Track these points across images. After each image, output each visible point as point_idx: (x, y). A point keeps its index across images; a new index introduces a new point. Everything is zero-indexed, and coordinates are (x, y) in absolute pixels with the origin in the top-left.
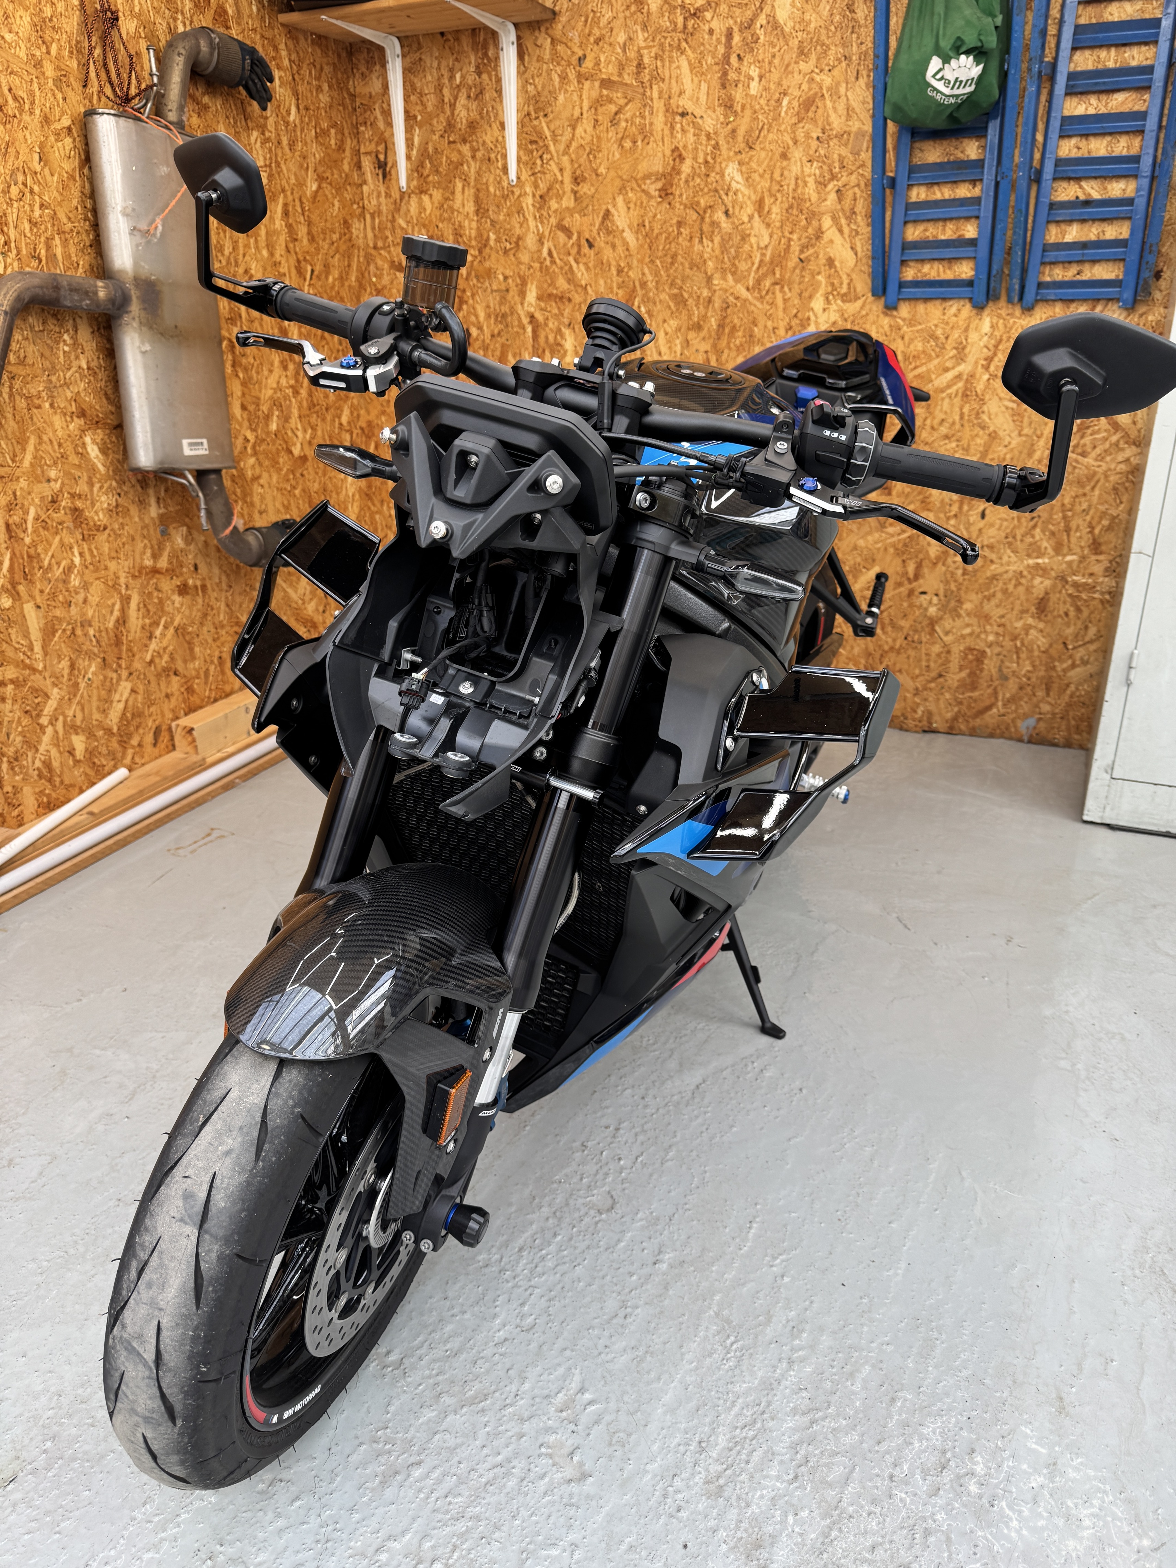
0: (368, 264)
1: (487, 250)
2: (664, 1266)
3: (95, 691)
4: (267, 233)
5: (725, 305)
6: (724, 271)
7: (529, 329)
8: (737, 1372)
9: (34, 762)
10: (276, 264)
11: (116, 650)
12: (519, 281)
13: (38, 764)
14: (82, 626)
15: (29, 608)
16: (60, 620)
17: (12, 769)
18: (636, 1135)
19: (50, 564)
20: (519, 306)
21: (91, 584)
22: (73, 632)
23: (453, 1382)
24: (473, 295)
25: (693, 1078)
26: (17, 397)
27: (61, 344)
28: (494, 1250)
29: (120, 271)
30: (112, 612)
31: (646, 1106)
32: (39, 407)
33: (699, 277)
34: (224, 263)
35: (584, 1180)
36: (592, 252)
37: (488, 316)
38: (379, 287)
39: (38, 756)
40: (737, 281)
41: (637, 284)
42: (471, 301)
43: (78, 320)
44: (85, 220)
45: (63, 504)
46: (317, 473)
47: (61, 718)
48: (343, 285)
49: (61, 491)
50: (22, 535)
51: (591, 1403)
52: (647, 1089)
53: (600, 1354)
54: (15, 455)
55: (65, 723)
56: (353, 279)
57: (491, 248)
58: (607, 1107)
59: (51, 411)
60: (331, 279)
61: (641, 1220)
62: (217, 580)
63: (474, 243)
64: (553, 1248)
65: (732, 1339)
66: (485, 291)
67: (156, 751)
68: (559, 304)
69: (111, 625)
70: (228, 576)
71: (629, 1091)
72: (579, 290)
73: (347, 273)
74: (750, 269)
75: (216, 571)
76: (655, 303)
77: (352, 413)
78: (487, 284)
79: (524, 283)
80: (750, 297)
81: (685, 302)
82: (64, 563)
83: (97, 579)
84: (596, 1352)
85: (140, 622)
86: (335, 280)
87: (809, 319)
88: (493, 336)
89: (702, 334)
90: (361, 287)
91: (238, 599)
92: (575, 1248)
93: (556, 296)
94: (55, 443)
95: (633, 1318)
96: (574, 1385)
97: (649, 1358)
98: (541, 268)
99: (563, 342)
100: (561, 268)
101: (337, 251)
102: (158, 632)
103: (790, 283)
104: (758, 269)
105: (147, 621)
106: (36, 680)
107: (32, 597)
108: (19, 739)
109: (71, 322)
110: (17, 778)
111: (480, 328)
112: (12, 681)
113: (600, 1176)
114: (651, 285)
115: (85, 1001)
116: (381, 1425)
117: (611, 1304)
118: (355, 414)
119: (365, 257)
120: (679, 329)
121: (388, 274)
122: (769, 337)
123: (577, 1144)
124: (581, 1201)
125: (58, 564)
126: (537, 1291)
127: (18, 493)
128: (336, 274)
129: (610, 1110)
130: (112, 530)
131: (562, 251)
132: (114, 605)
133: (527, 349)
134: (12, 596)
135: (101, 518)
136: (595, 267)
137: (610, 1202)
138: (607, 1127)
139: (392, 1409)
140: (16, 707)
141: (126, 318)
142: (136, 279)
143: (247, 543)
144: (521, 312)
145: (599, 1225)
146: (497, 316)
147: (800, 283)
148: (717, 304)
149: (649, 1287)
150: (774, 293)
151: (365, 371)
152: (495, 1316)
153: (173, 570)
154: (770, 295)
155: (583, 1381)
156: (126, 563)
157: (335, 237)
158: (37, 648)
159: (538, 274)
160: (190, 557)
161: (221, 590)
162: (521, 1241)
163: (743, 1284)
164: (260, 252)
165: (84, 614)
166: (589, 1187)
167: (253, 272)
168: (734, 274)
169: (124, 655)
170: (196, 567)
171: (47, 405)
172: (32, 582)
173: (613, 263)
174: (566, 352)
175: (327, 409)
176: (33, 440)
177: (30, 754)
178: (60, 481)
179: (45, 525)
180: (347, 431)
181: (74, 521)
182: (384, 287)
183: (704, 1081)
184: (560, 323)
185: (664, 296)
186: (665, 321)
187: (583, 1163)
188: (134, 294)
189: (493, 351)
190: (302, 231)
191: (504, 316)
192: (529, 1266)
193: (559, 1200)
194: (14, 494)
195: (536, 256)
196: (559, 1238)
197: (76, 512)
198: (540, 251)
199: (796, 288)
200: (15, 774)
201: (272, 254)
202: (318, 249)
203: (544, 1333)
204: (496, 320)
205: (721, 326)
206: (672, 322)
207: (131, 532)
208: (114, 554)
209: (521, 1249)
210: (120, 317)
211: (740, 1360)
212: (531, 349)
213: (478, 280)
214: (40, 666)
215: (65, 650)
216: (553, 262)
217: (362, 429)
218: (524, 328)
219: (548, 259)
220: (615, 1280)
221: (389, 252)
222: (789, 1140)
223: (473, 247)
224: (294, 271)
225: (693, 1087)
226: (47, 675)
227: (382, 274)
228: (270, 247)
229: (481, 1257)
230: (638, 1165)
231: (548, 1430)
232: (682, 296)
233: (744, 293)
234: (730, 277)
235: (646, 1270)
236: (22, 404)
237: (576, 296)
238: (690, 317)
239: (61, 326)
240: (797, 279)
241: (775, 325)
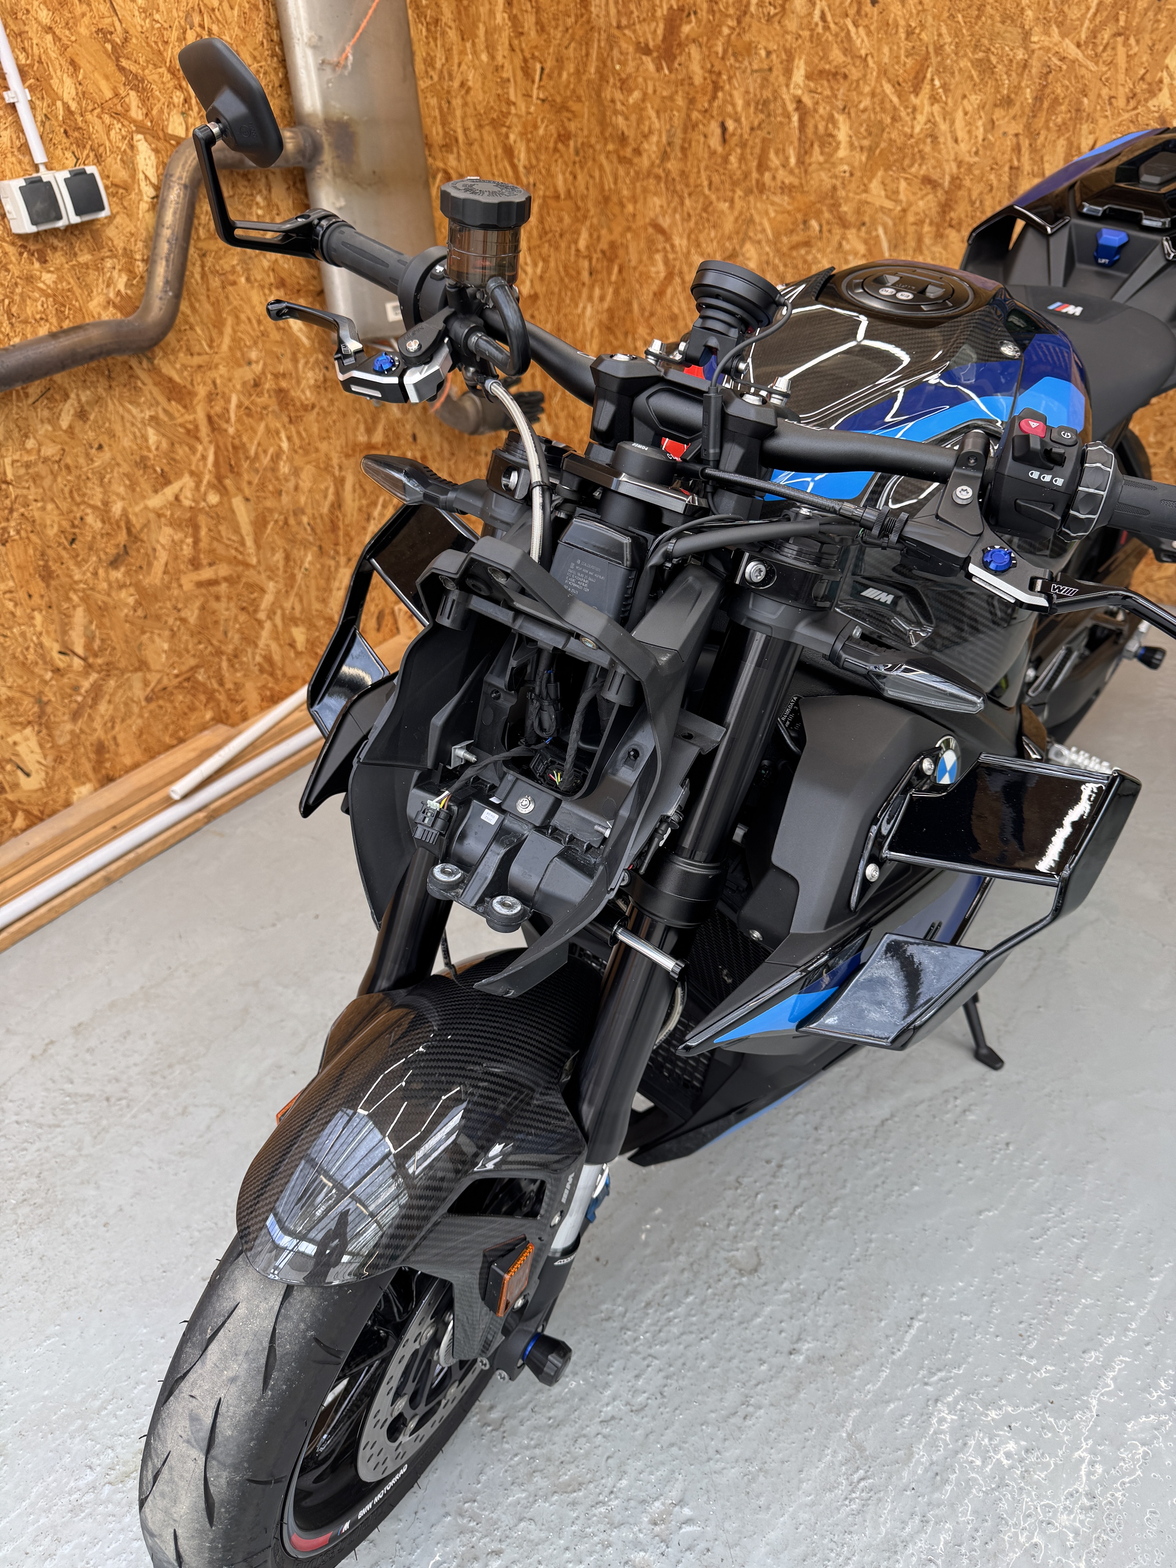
0: (611, 49)
1: (747, 19)
2: (800, 1359)
3: (313, 582)
4: (486, 32)
5: (1045, 71)
6: (1047, 23)
7: (795, 118)
8: (859, 1519)
9: (253, 658)
10: (498, 69)
11: (332, 536)
12: (784, 57)
13: (258, 659)
14: (295, 514)
15: (238, 503)
16: (271, 511)
17: (233, 666)
18: (800, 1177)
19: (256, 453)
20: (784, 89)
21: (302, 469)
22: (286, 522)
23: (549, 1460)
24: (730, 79)
25: (880, 1110)
26: (210, 276)
27: (254, 208)
28: (620, 1300)
29: (309, 115)
30: (325, 497)
31: (818, 1141)
32: (234, 283)
33: (1013, 33)
34: (436, 78)
35: (732, 1228)
36: (875, 10)
37: (747, 104)
38: (624, 76)
39: (258, 651)
40: (1063, 35)
41: (931, 49)
42: (727, 87)
43: (271, 177)
44: (272, 56)
45: (267, 386)
46: (549, 312)
47: (279, 612)
48: (579, 80)
49: (263, 372)
50: (225, 426)
51: (688, 1521)
52: (823, 1117)
53: (709, 1460)
54: (212, 341)
55: (283, 616)
56: (593, 70)
57: (752, 16)
58: (773, 1135)
59: (248, 286)
60: (565, 75)
61: (786, 1291)
62: (438, 449)
63: (731, 11)
64: (681, 1310)
65: (861, 1472)
66: (744, 72)
67: (380, 636)
68: (833, 82)
69: (325, 510)
70: (450, 443)
71: (801, 1117)
72: (858, 63)
73: (585, 65)
74: (1084, 16)
75: (437, 438)
76: (953, 74)
77: (591, 235)
78: (746, 63)
79: (790, 59)
80: (1080, 56)
81: (992, 69)
82: (271, 451)
83: (309, 463)
84: (705, 1457)
85: (357, 504)
86: (569, 75)
87: (1161, 81)
88: (752, 129)
89: (1012, 112)
90: (603, 78)
91: (462, 467)
92: (707, 1315)
93: (829, 73)
94: (254, 322)
95: (753, 1420)
96: (674, 1494)
97: (761, 1478)
98: (812, 36)
99: (835, 132)
100: (836, 35)
101: (572, 39)
102: (376, 513)
103: (1139, 31)
104: (1095, 14)
105: (364, 502)
106: (251, 575)
107: (240, 489)
108: (237, 637)
109: (263, 180)
110: (239, 675)
111: (737, 120)
112: (226, 579)
113: (749, 1226)
114: (948, 49)
115: (279, 926)
116: (470, 1495)
117: (732, 1397)
118: (595, 236)
119: (608, 40)
120: (982, 106)
121: (634, 59)
122: (1103, 110)
123: (731, 1179)
124: (723, 1254)
125: (265, 452)
126: (656, 1362)
127: (218, 381)
128: (571, 68)
129: (775, 1140)
130: (322, 408)
131: (838, 12)
132: (327, 489)
133: (792, 143)
134: (218, 491)
135: (309, 396)
136: (879, 30)
137: (755, 1261)
138: (768, 1162)
139: (483, 1478)
140: (232, 604)
141: (319, 170)
142: (328, 122)
143: (463, 410)
144: (786, 97)
145: (738, 1290)
146: (757, 104)
147: (1152, 32)
148: (1036, 67)
149: (779, 1382)
150: (1113, 49)
151: (401, 377)
152: (607, 1385)
153: (390, 444)
154: (1109, 51)
155: (685, 1491)
156: (338, 443)
157: (570, 21)
158: (249, 542)
159: (808, 44)
160: (408, 427)
161: (443, 459)
162: (649, 1295)
163: (888, 1402)
164: (478, 58)
165: (296, 502)
166: (735, 1237)
167: (470, 83)
168: (1060, 25)
169: (341, 540)
170: (414, 437)
171: (243, 280)
172: (239, 474)
173: (902, 22)
174: (839, 143)
175: (561, 236)
176: (230, 321)
177: (249, 650)
178: (261, 363)
179: (249, 412)
180: (585, 257)
181: (280, 403)
182: (629, 76)
183: (892, 1116)
184: (833, 107)
185: (964, 63)
186: (964, 97)
187: (733, 1205)
188: (326, 141)
189: (752, 148)
190: (529, 22)
191: (766, 103)
192: (653, 1328)
193: (700, 1248)
194: (214, 383)
195: (805, 21)
196: (690, 1299)
197: (281, 395)
198: (810, 14)
199: (1147, 39)
200: (236, 670)
201: (492, 57)
202: (548, 41)
203: (654, 1418)
204: (756, 108)
205: (1039, 99)
206: (973, 97)
207: (342, 407)
208: (324, 434)
209: (648, 1305)
210: (312, 169)
211: (865, 1503)
212: (796, 143)
213: (736, 60)
214: (254, 561)
215: (280, 542)
216: (827, 28)
217: (603, 252)
218: (789, 117)
219: (821, 24)
220: (742, 1365)
221: (634, 31)
222: (980, 1213)
223: (730, 16)
224: (520, 74)
225: (877, 1122)
226: (261, 569)
227: (626, 60)
228: (491, 48)
229: (604, 1307)
230: (795, 1219)
231: (637, 1545)
232: (989, 61)
233: (1073, 51)
234: (1055, 30)
235: (779, 1360)
236: (215, 282)
237: (854, 70)
238: (997, 90)
239: (253, 187)
240: (1149, 26)
241: (1112, 93)
